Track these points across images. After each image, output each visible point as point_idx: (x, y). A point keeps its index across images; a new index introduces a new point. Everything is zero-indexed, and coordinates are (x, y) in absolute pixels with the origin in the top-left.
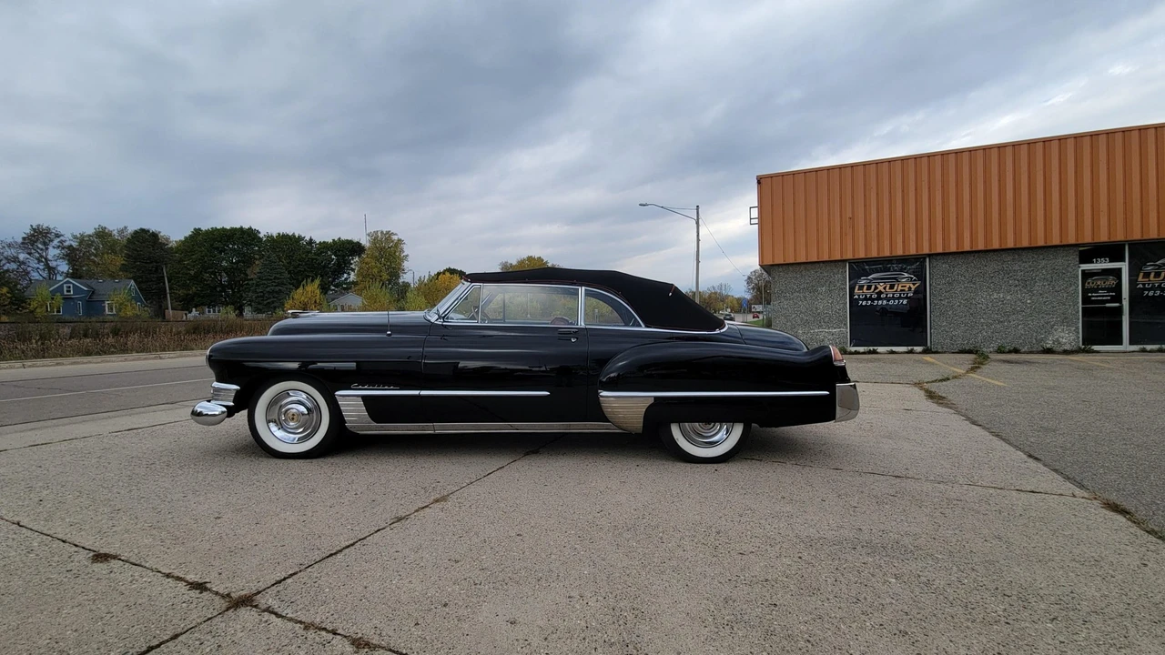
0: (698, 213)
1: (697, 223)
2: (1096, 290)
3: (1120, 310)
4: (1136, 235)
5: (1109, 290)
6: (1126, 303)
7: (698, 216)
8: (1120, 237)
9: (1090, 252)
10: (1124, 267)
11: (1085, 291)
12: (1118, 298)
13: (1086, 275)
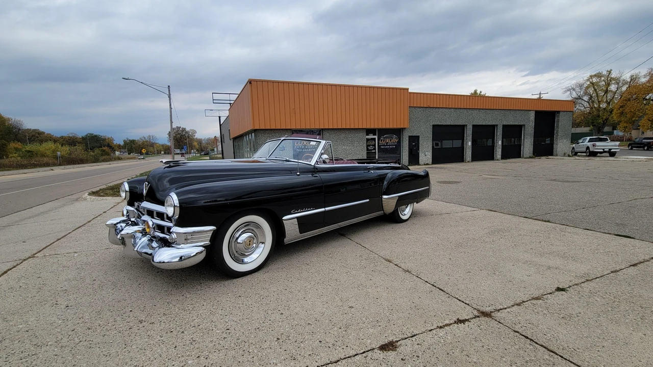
0: (169, 91)
1: (169, 97)
2: (369, 146)
3: (375, 152)
4: (380, 127)
5: (373, 146)
6: (377, 150)
7: (169, 93)
8: (376, 127)
9: (369, 131)
10: (376, 137)
11: (367, 146)
12: (375, 149)
13: (368, 140)
